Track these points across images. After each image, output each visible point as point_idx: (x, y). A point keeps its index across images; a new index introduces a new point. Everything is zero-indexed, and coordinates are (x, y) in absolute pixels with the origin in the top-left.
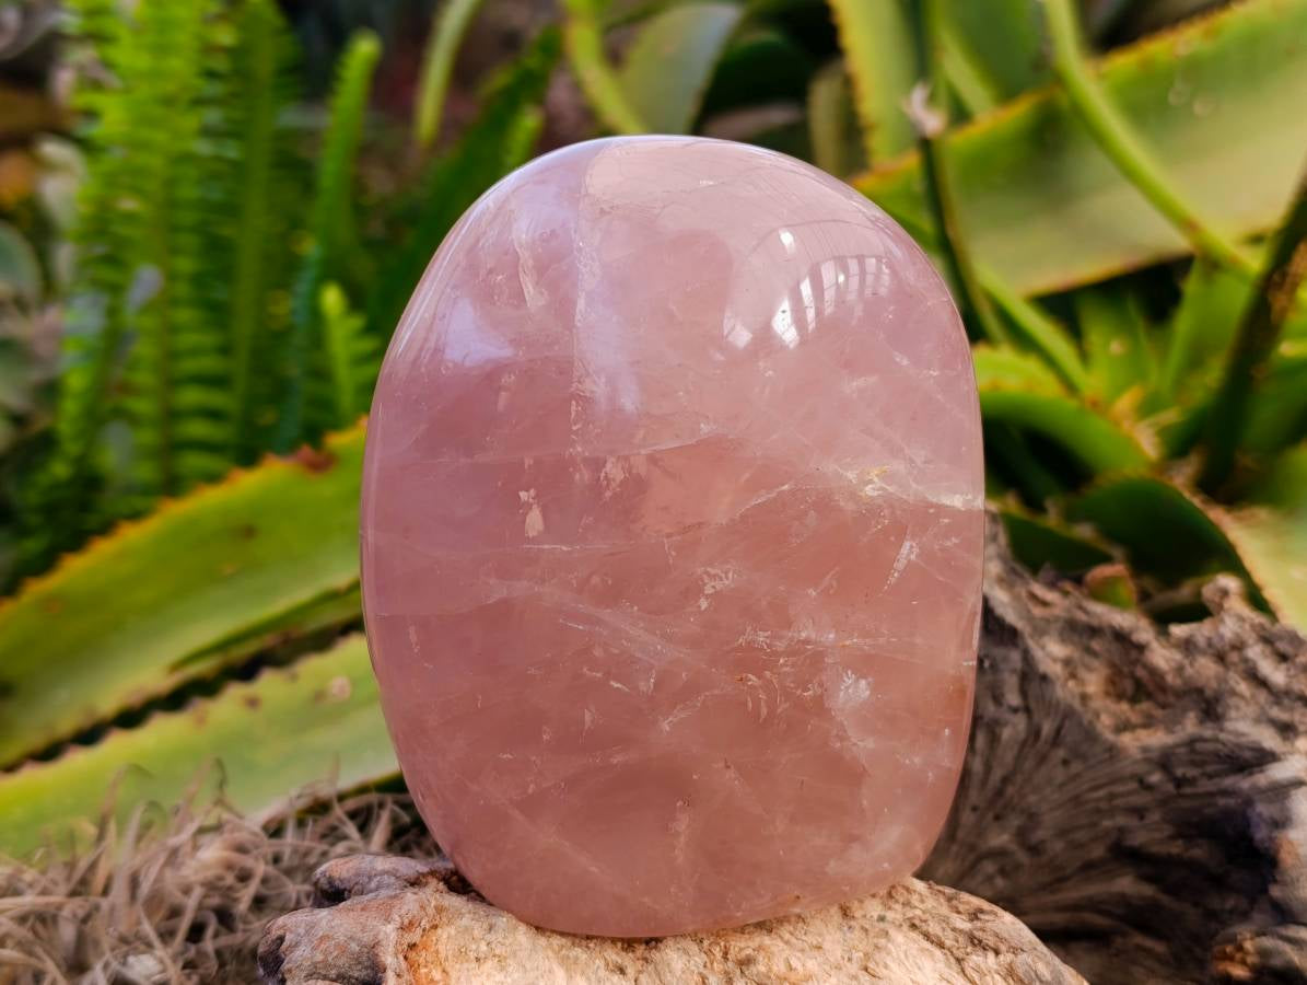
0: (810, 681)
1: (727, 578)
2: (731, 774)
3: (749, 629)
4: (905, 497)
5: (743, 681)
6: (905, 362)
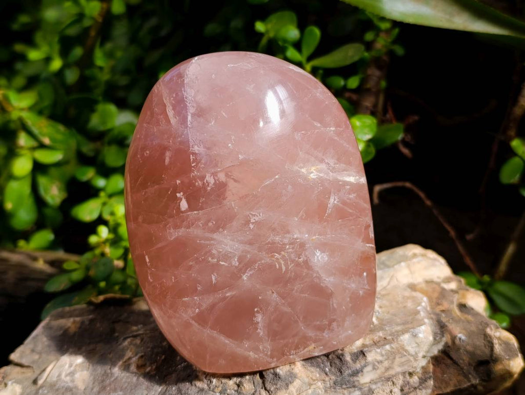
0: (301, 254)
1: (260, 215)
2: (275, 295)
3: (272, 235)
4: (328, 178)
5: (273, 256)
6: (319, 125)
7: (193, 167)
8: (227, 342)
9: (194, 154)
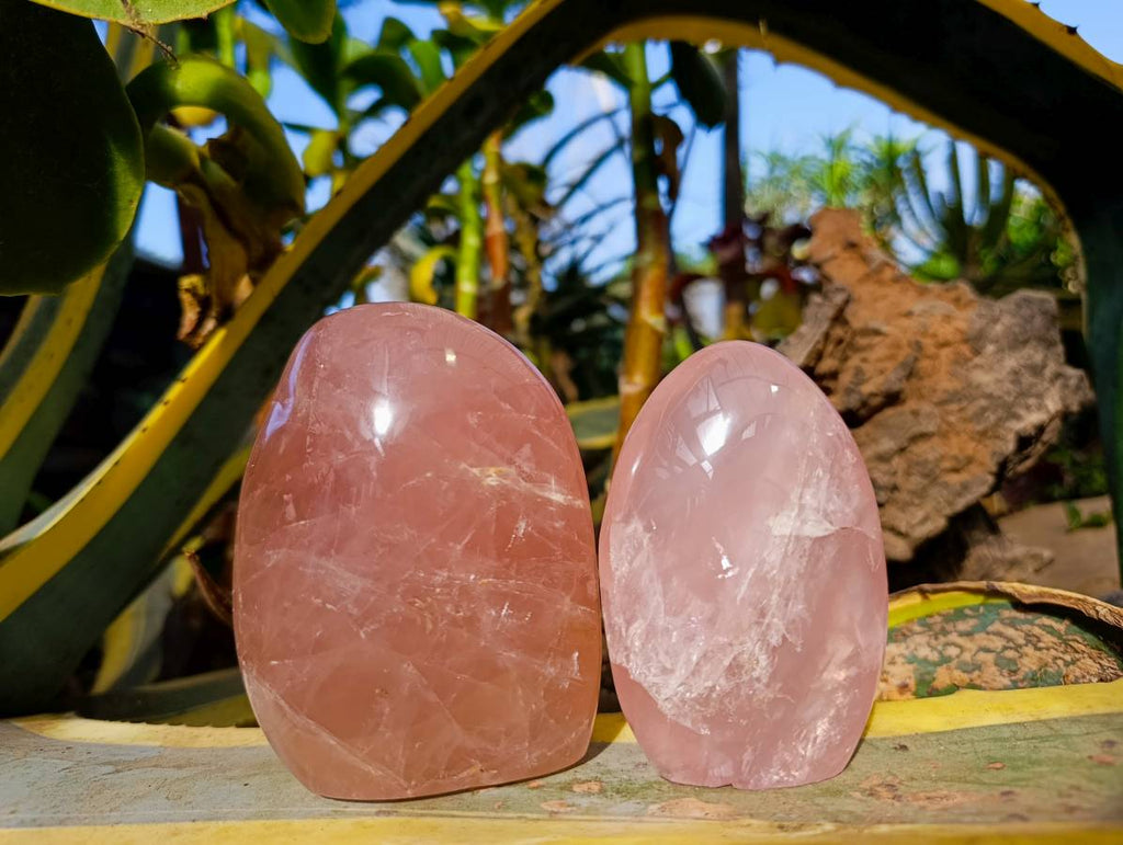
4: (517, 489)
5: (412, 604)
6: (508, 407)
7: (309, 453)
8: (332, 742)
9: (313, 435)
